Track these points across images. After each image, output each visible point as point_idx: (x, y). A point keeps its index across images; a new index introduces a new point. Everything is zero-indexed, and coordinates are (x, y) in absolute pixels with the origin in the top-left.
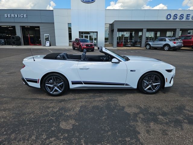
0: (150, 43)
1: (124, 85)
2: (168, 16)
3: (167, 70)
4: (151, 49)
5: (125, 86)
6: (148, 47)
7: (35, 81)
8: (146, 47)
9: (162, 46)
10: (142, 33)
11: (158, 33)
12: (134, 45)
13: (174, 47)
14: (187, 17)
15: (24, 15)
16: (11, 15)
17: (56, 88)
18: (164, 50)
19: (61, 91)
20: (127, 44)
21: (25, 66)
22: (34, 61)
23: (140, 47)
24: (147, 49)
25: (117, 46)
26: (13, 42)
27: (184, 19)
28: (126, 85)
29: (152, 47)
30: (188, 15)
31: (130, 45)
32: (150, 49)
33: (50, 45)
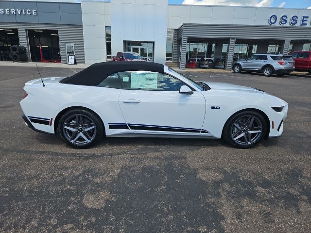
0: (241, 63)
1: (199, 132)
2: (272, 18)
3: (273, 108)
4: (243, 73)
5: (201, 134)
6: (237, 69)
7: (46, 122)
8: (234, 70)
9: (260, 68)
10: (228, 46)
11: (254, 47)
12: (214, 65)
13: (280, 70)
14: (303, 20)
15: (31, 12)
16: (10, 11)
17: (81, 134)
18: (263, 75)
19: (89, 141)
20: (203, 64)
21: (27, 95)
22: (44, 86)
23: (224, 68)
24: (235, 72)
25: (187, 67)
26: (14, 56)
27: (298, 25)
28: (202, 132)
29: (243, 70)
30: (304, 17)
31: (207, 66)
32: (240, 72)
33: (75, 63)
